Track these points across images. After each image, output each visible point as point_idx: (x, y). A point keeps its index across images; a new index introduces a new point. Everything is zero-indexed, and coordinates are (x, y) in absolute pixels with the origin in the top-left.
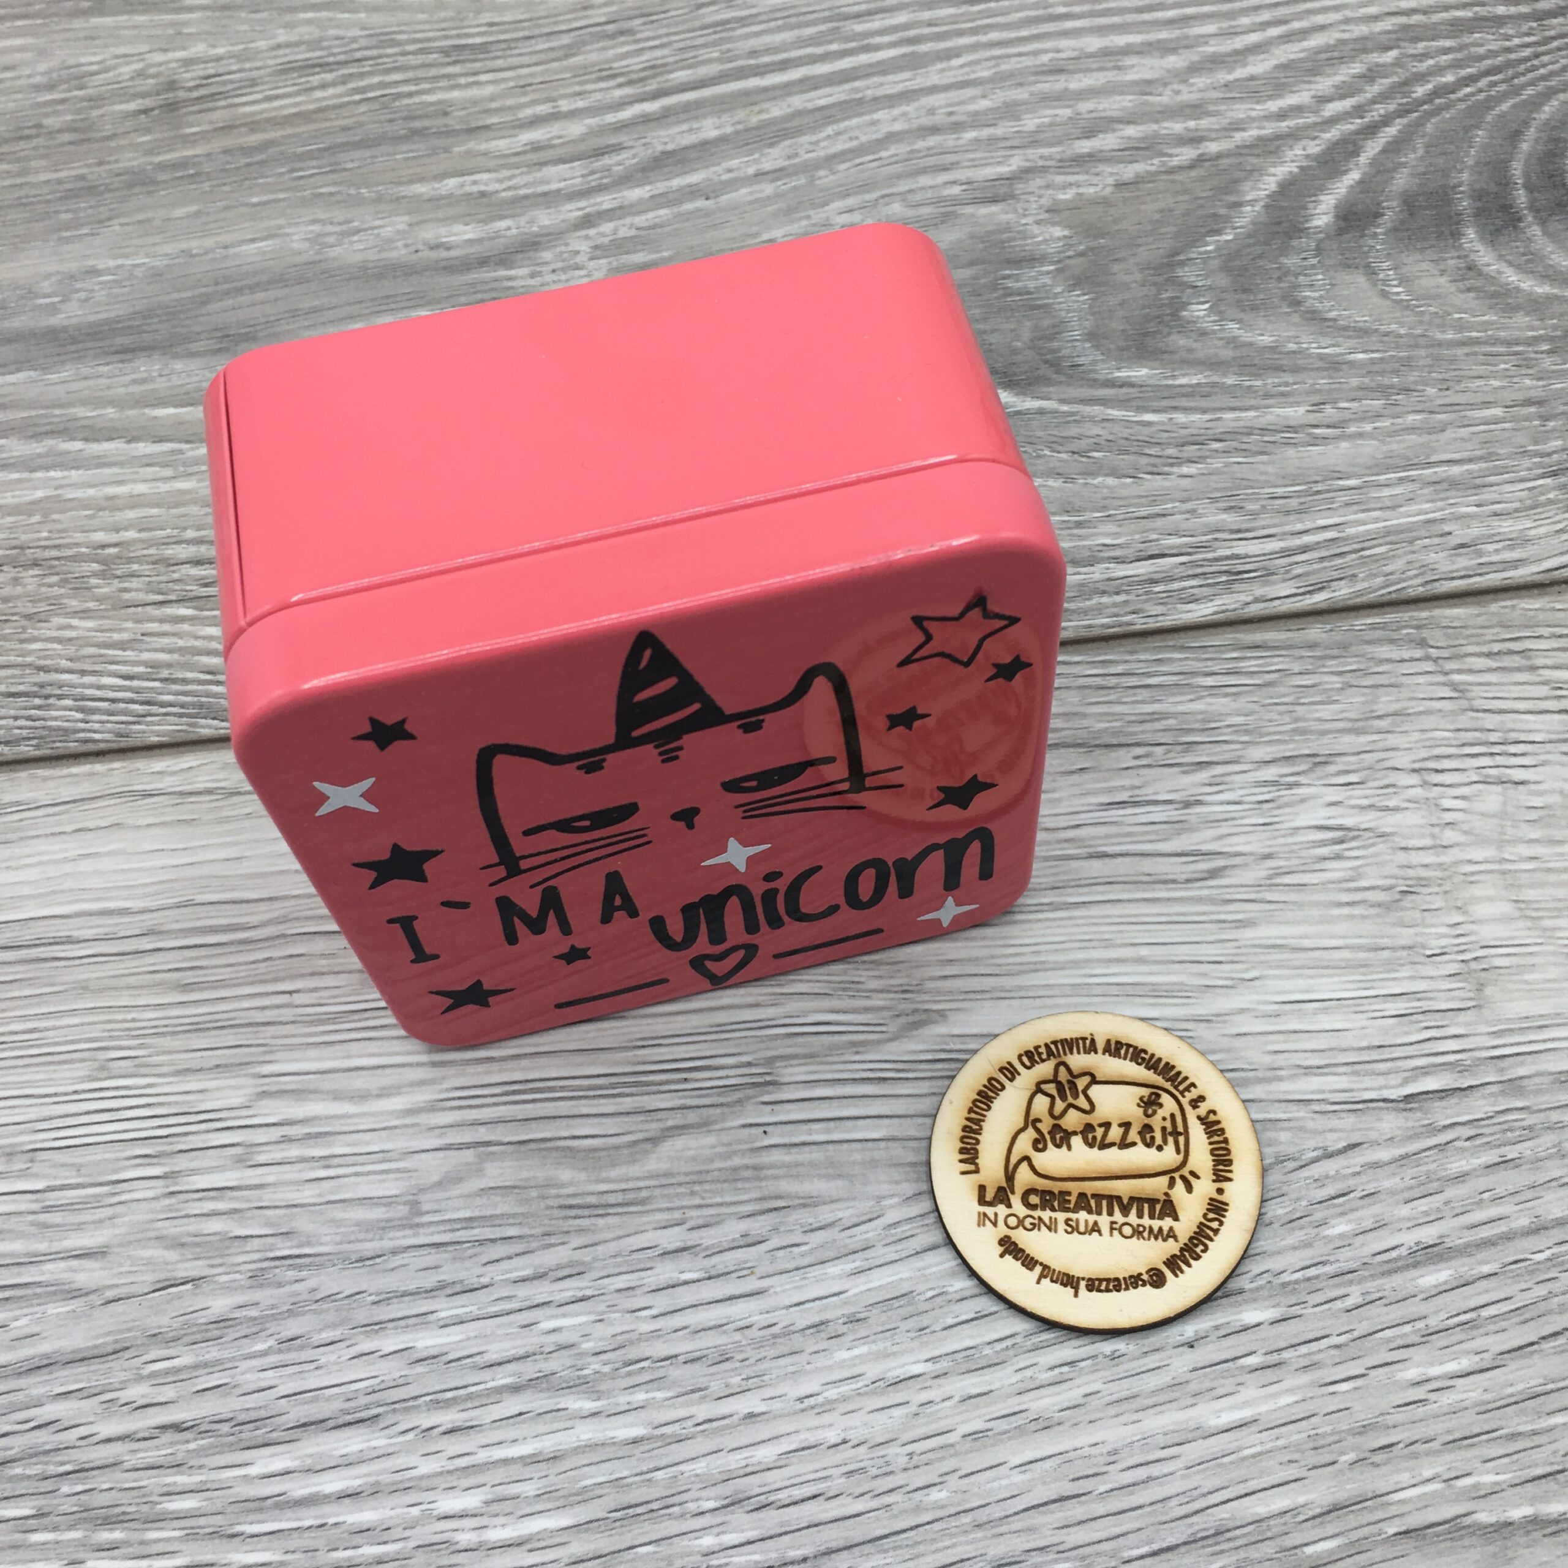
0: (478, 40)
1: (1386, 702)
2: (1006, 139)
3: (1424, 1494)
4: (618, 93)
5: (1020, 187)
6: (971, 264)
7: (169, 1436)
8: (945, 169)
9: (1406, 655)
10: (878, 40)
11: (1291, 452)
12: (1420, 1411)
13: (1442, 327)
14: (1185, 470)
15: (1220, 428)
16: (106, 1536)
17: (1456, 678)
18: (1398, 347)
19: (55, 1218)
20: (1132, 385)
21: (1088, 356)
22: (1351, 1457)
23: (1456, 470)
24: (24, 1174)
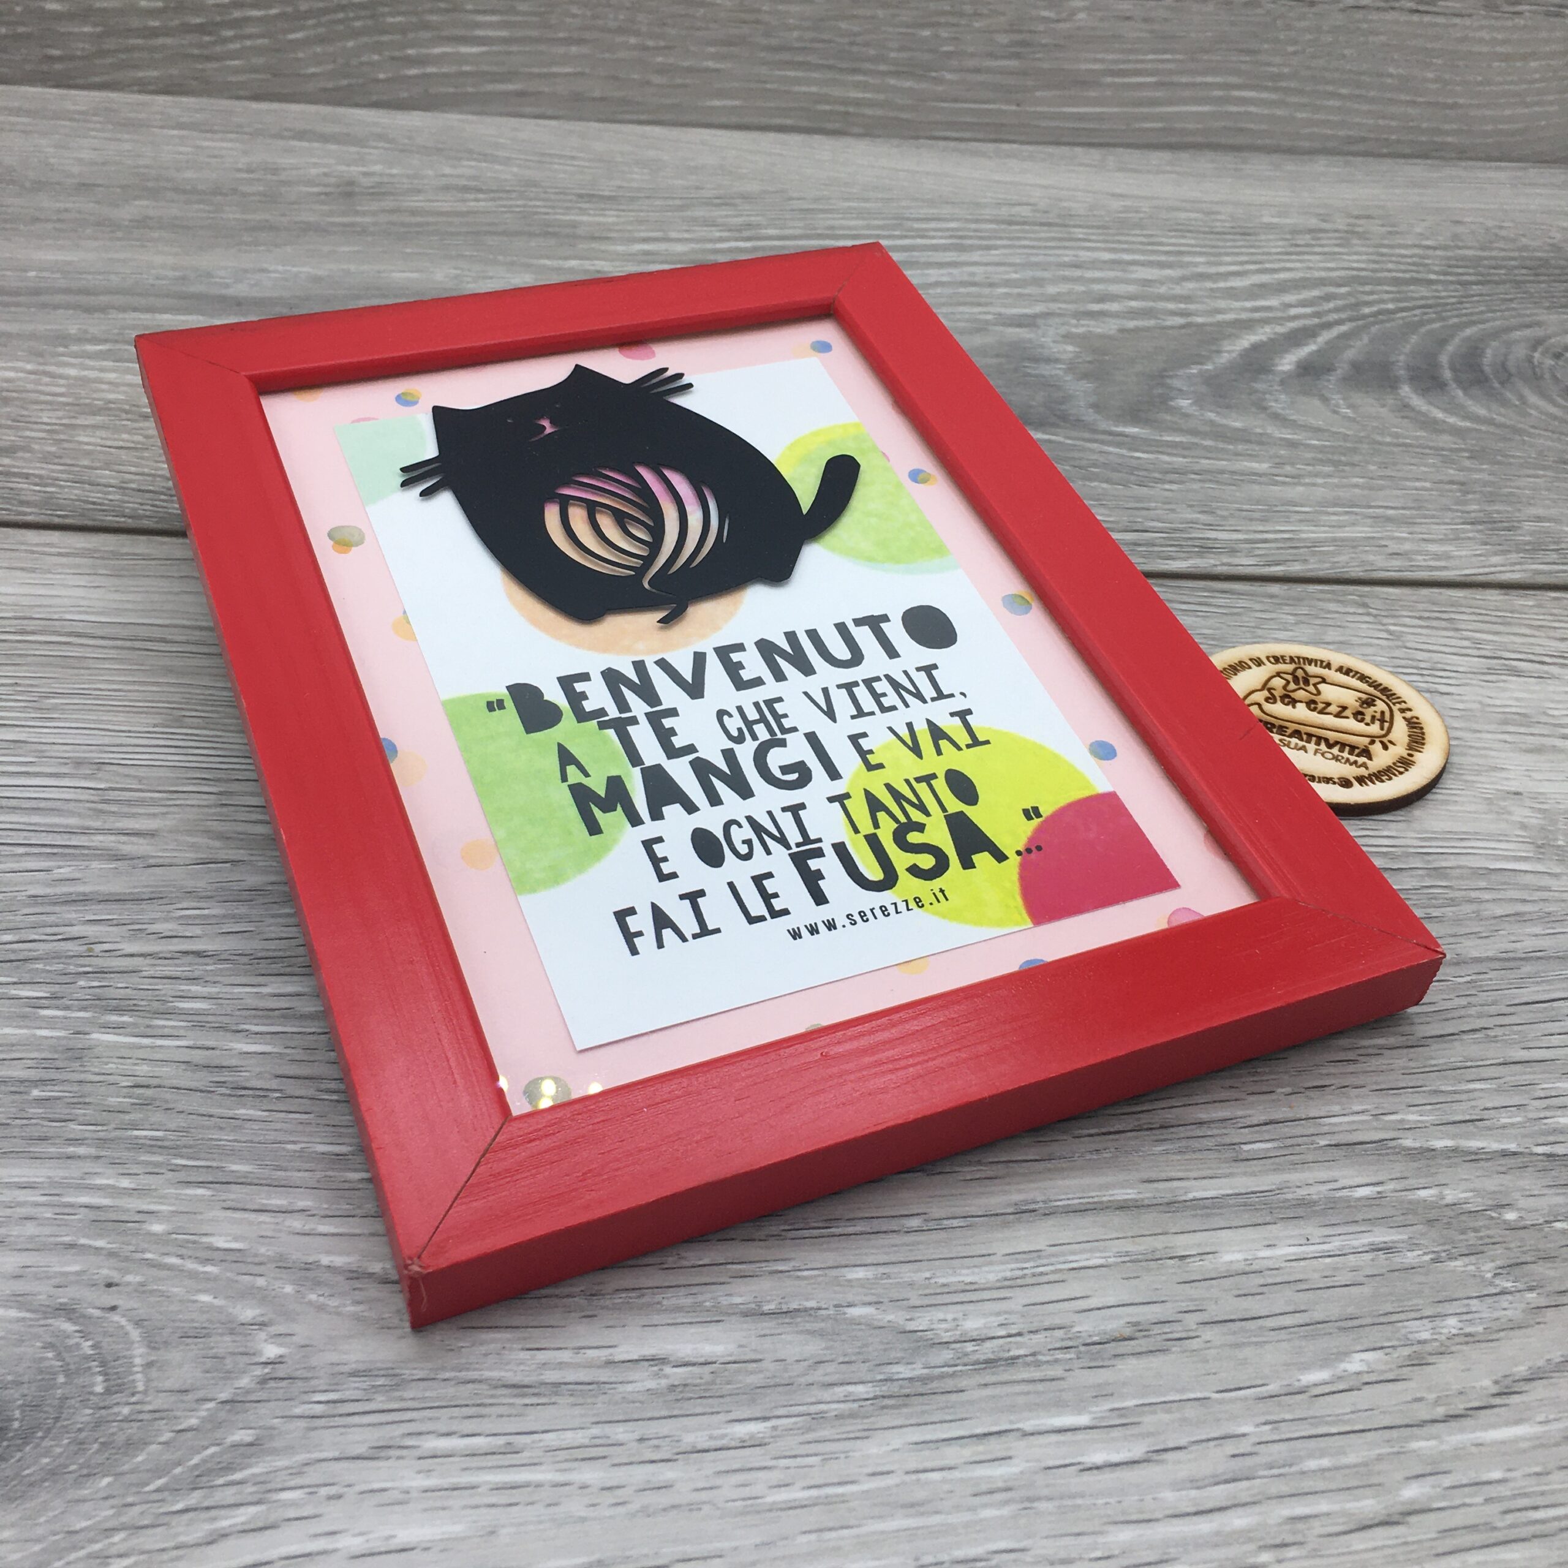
0: (606, 193)
1: (1332, 635)
2: (1030, 295)
3: (1353, 1122)
4: (718, 234)
5: (1040, 321)
6: (997, 356)
7: (189, 959)
8: (979, 305)
9: (1352, 610)
10: (932, 233)
11: (1256, 487)
12: (1351, 1068)
13: (1382, 434)
14: (1167, 486)
15: (1197, 467)
16: (114, 1018)
17: (1392, 628)
18: (1345, 441)
19: (114, 808)
20: (1127, 436)
21: (1090, 416)
22: (1288, 1090)
23: (1391, 512)
24: (86, 777)
